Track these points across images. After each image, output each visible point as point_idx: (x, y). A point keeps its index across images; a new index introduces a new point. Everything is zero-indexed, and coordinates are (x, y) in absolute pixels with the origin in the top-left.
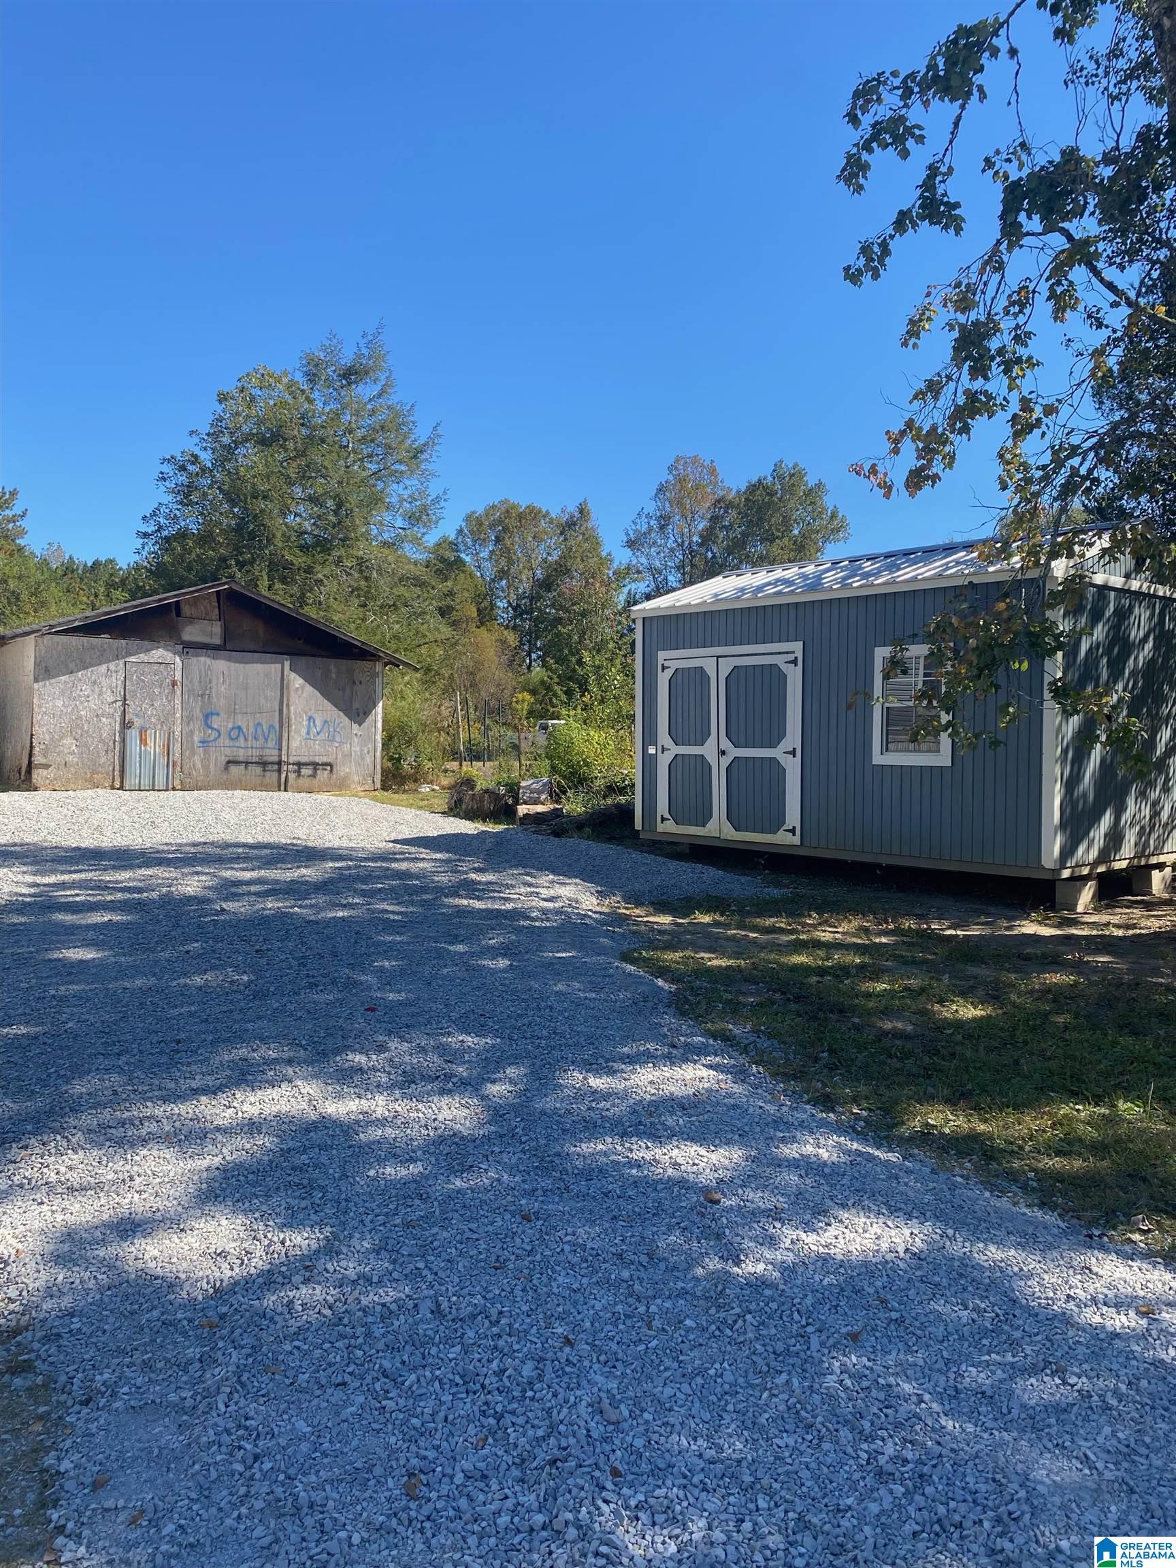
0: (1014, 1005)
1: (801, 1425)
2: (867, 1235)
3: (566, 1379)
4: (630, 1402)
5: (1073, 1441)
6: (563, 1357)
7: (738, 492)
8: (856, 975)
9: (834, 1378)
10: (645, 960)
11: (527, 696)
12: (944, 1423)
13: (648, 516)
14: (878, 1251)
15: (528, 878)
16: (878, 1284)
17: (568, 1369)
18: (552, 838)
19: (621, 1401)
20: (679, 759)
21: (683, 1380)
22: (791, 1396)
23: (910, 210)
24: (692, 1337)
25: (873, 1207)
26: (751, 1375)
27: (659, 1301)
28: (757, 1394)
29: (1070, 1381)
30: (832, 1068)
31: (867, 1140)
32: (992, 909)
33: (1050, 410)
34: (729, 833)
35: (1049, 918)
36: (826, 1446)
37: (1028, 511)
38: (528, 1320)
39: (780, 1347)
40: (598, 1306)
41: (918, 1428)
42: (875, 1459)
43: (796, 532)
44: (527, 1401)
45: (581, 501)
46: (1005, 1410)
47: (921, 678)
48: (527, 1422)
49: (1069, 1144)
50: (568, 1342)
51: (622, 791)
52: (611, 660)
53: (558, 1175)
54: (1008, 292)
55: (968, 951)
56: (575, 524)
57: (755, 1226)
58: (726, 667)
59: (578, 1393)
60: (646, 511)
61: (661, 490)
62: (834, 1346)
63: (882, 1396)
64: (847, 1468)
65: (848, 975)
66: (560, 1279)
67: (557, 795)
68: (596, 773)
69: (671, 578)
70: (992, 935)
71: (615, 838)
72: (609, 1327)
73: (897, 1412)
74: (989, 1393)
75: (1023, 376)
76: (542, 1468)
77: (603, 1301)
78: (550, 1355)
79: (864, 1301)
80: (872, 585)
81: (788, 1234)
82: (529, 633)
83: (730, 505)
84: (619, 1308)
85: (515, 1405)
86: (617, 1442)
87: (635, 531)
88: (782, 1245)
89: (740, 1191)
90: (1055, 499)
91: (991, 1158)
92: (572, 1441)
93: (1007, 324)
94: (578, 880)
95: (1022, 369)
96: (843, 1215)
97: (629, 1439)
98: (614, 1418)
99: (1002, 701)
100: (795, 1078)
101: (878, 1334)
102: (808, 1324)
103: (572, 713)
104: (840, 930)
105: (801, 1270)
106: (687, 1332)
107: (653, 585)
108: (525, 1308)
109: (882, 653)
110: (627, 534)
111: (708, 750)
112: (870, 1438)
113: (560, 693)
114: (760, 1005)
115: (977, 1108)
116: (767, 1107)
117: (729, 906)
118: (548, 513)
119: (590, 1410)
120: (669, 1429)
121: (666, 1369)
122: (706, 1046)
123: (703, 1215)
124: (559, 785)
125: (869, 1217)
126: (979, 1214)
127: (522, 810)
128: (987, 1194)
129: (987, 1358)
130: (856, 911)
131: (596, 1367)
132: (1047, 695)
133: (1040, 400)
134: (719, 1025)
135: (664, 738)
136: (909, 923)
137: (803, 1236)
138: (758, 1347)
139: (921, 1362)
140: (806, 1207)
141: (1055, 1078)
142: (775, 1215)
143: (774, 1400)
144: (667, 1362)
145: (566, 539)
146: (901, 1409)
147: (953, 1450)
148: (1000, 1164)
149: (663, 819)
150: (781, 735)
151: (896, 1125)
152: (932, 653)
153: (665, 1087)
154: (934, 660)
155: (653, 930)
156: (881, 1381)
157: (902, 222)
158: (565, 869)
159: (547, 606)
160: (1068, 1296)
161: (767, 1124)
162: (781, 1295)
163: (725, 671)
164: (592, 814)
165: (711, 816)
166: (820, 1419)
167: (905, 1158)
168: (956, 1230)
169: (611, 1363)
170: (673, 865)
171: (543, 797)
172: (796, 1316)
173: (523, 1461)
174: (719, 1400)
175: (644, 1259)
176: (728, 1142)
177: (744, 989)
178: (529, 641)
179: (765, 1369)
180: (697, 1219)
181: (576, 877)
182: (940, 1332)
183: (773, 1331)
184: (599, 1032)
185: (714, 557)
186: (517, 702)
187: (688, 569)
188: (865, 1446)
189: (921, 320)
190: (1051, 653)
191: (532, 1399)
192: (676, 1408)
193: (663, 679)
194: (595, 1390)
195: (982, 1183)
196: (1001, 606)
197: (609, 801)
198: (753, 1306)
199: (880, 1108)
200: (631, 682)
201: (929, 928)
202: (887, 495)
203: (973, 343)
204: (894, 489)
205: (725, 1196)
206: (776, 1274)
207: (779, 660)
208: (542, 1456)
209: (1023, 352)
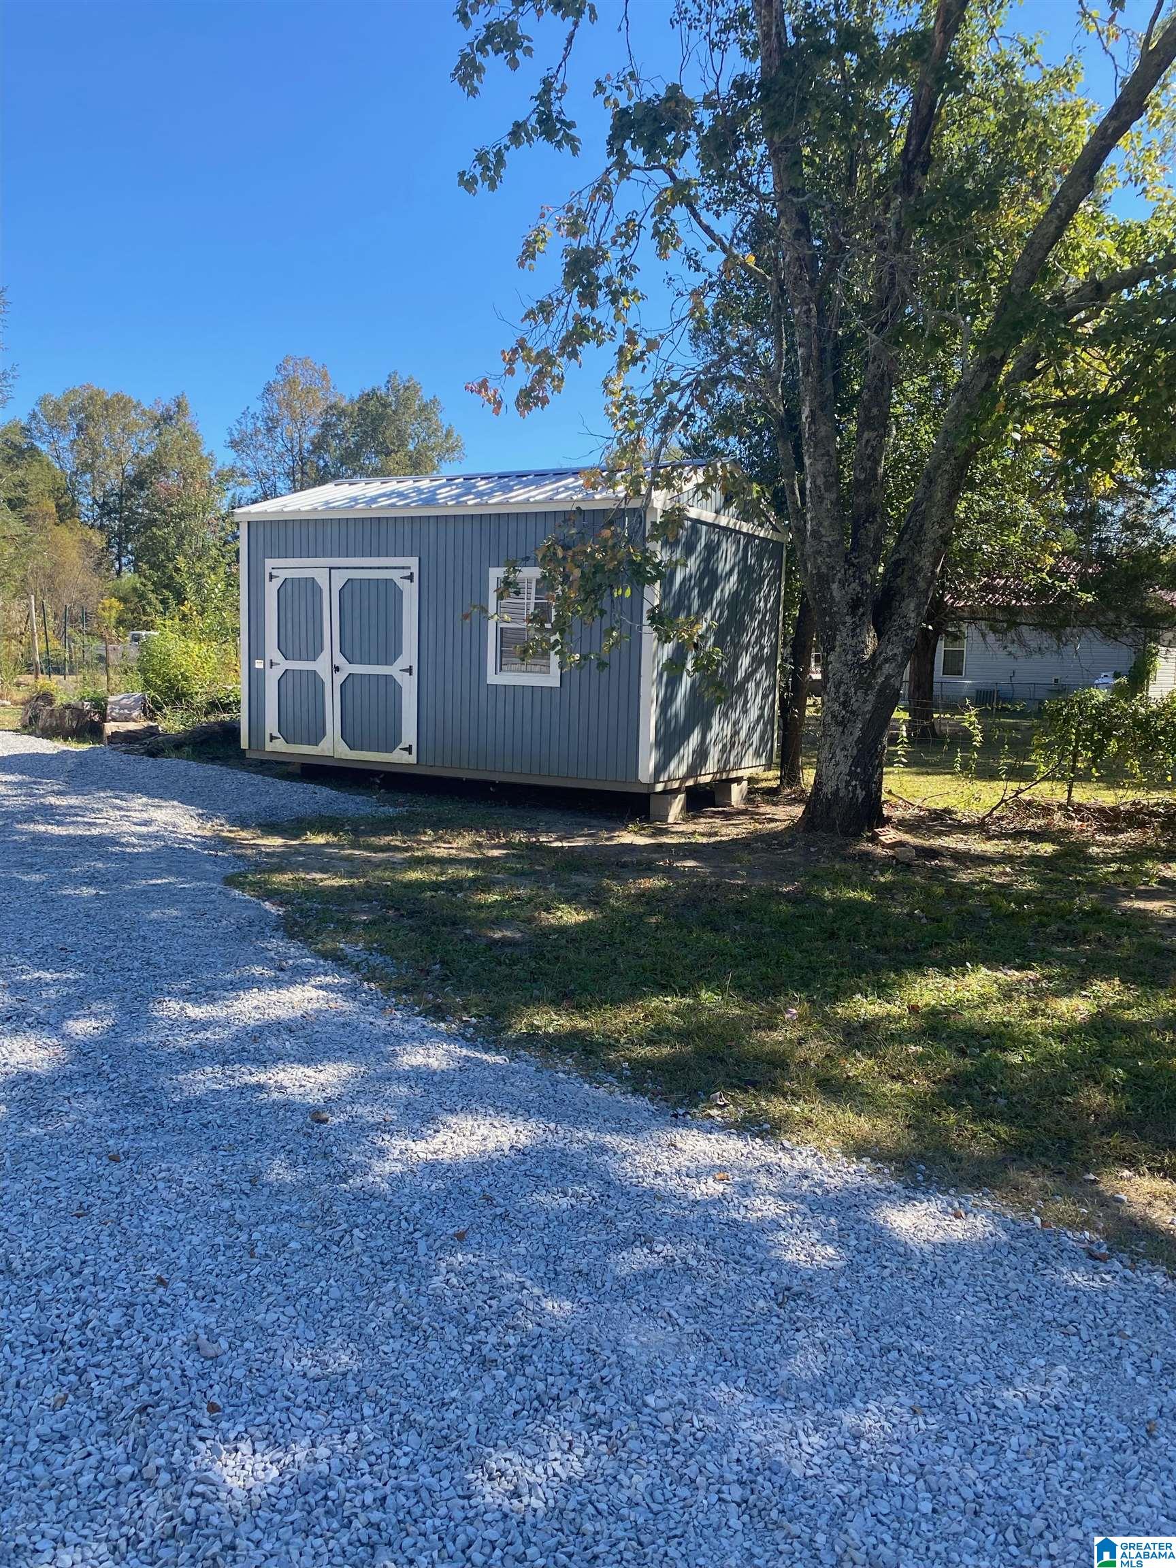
0: (613, 909)
1: (407, 1328)
2: (474, 1138)
3: (159, 1321)
4: (231, 1334)
5: (658, 1303)
6: (155, 1299)
7: (352, 400)
8: (469, 888)
9: (441, 1278)
10: (251, 884)
11: (115, 602)
12: (544, 1305)
13: (254, 416)
14: (484, 1152)
15: (118, 801)
16: (485, 1183)
17: (161, 1311)
18: (146, 758)
19: (219, 1335)
20: (290, 674)
21: (287, 1303)
22: (397, 1302)
23: (525, 123)
24: (296, 1259)
25: (481, 1110)
26: (358, 1288)
27: (262, 1227)
28: (364, 1305)
29: (657, 1249)
30: (444, 979)
31: (476, 1046)
32: (594, 822)
33: (652, 345)
34: (343, 752)
35: (644, 829)
36: (431, 1345)
37: (632, 443)
38: (116, 1266)
39: (387, 1256)
40: (196, 1240)
41: (519, 1313)
42: (479, 1349)
43: (411, 447)
44: (114, 1351)
45: (179, 393)
46: (599, 1284)
47: (533, 601)
48: (114, 1373)
49: (659, 1033)
50: (161, 1282)
51: (226, 708)
52: (213, 569)
53: (151, 1110)
54: (616, 223)
55: (573, 861)
56: (171, 419)
57: (364, 1140)
58: (339, 579)
59: (172, 1333)
60: (251, 411)
61: (268, 389)
62: (441, 1248)
63: (486, 1288)
64: (451, 1362)
65: (461, 889)
66: (153, 1218)
67: (151, 711)
68: (197, 689)
69: (279, 484)
70: (594, 846)
71: (218, 758)
72: (208, 1261)
73: (500, 1301)
74: (585, 1271)
75: (628, 309)
76: (131, 1418)
77: (201, 1235)
78: (141, 1299)
79: (470, 1201)
80: (487, 504)
81: (397, 1144)
82: (119, 535)
83: (343, 413)
84: (219, 1240)
85: (101, 1357)
86: (215, 1377)
87: (240, 431)
88: (391, 1157)
89: (349, 1108)
90: (656, 432)
91: (591, 1052)
92: (165, 1383)
93: (614, 254)
94: (175, 803)
95: (628, 301)
96: (452, 1120)
97: (228, 1372)
98: (211, 1353)
99: (606, 626)
100: (406, 991)
101: (483, 1231)
102: (415, 1230)
103: (169, 623)
104: (455, 845)
105: (408, 1179)
106: (292, 1254)
107: (260, 492)
108: (113, 1253)
109: (496, 574)
110: (231, 434)
111: (321, 666)
112: (474, 1330)
113: (155, 601)
114: (373, 923)
115: (578, 1007)
116: (378, 1022)
117: (343, 825)
118: (139, 404)
119: (186, 1348)
120: (272, 1353)
121: (269, 1295)
122: (317, 966)
123: (310, 1136)
124: (154, 701)
125: (476, 1120)
126: (579, 1106)
127: (110, 728)
128: (587, 1086)
129: (584, 1238)
130: (469, 828)
131: (193, 1303)
132: (646, 622)
133: (643, 334)
134: (330, 945)
135: (272, 652)
136: (519, 837)
137: (412, 1145)
138: (365, 1259)
139: (523, 1251)
140: (415, 1117)
141: (648, 974)
142: (384, 1127)
143: (381, 1308)
144: (271, 1288)
145: (160, 434)
146: (504, 1299)
147: (552, 1329)
148: (598, 1057)
149: (272, 738)
150: (397, 653)
151: (503, 1029)
152: (544, 577)
153: (271, 1011)
154: (545, 584)
155: (260, 853)
156: (486, 1274)
157: (517, 133)
158: (160, 791)
159: (139, 506)
160: (656, 1173)
161: (377, 1040)
162: (388, 1206)
163: (338, 584)
164: (192, 732)
165: (324, 734)
166: (426, 1320)
167: (511, 1060)
168: (557, 1123)
169: (209, 1297)
170: (283, 785)
171: (135, 714)
172: (404, 1224)
173: (109, 1413)
174: (325, 1317)
175: (246, 1186)
176: (338, 1060)
177: (356, 908)
178: (118, 544)
179: (372, 1279)
180: (304, 1141)
181: (173, 799)
182: (542, 1222)
183: (381, 1242)
184: (199, 960)
185: (326, 465)
186: (104, 609)
187: (298, 476)
188: (469, 1339)
189: (536, 242)
190: (652, 581)
191: (120, 1348)
192: (279, 1332)
193: (271, 589)
194: (192, 1326)
195: (581, 1076)
196: (607, 533)
197: (212, 718)
198: (360, 1220)
199: (489, 1015)
200: (235, 591)
201: (538, 841)
202: (496, 411)
203: (583, 270)
204: (503, 406)
205: (333, 1115)
206: (385, 1186)
207: (395, 575)
208: (130, 1405)
209: (629, 285)
